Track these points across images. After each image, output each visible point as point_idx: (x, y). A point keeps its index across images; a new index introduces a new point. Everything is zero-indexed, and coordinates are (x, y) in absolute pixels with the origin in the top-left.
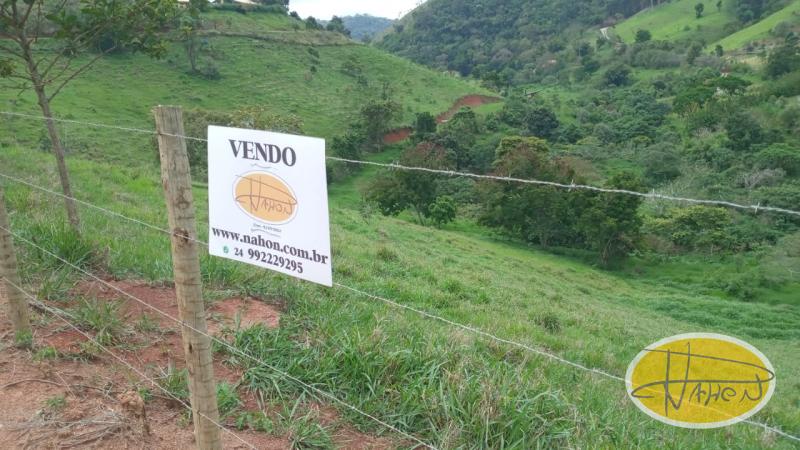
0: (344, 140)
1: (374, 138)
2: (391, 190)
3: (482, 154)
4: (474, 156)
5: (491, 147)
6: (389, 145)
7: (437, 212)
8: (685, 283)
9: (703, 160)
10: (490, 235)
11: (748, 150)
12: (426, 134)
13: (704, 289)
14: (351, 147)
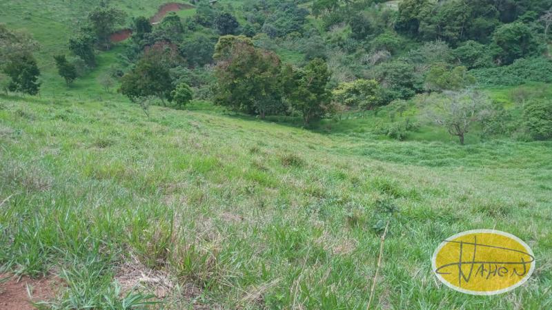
0: (79, 41)
1: (101, 38)
2: (138, 82)
3: (190, 48)
4: (184, 50)
5: (197, 43)
6: (115, 44)
7: (179, 97)
8: (360, 132)
9: (338, 47)
10: (224, 111)
11: (365, 40)
12: (146, 34)
13: (374, 135)
14: (86, 48)
